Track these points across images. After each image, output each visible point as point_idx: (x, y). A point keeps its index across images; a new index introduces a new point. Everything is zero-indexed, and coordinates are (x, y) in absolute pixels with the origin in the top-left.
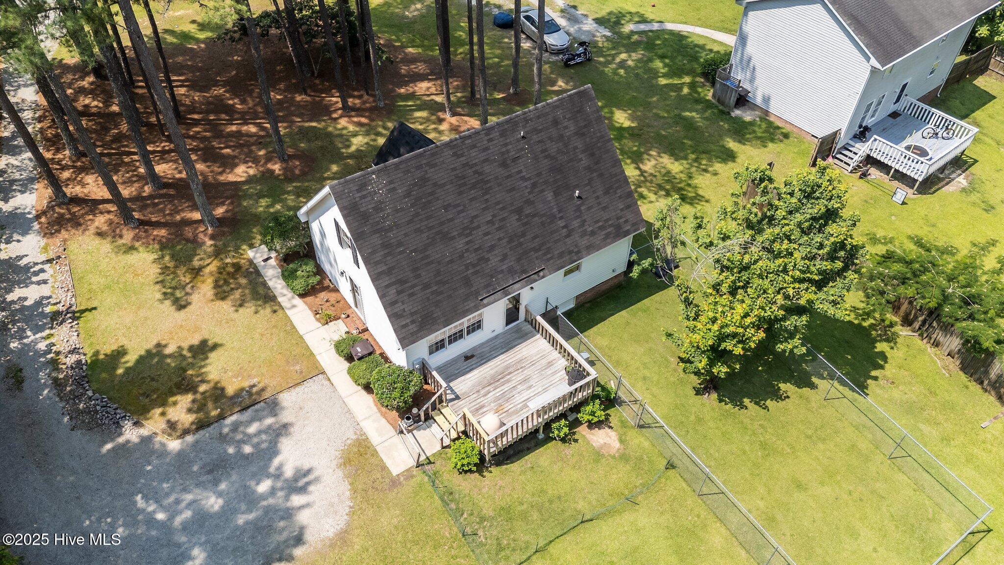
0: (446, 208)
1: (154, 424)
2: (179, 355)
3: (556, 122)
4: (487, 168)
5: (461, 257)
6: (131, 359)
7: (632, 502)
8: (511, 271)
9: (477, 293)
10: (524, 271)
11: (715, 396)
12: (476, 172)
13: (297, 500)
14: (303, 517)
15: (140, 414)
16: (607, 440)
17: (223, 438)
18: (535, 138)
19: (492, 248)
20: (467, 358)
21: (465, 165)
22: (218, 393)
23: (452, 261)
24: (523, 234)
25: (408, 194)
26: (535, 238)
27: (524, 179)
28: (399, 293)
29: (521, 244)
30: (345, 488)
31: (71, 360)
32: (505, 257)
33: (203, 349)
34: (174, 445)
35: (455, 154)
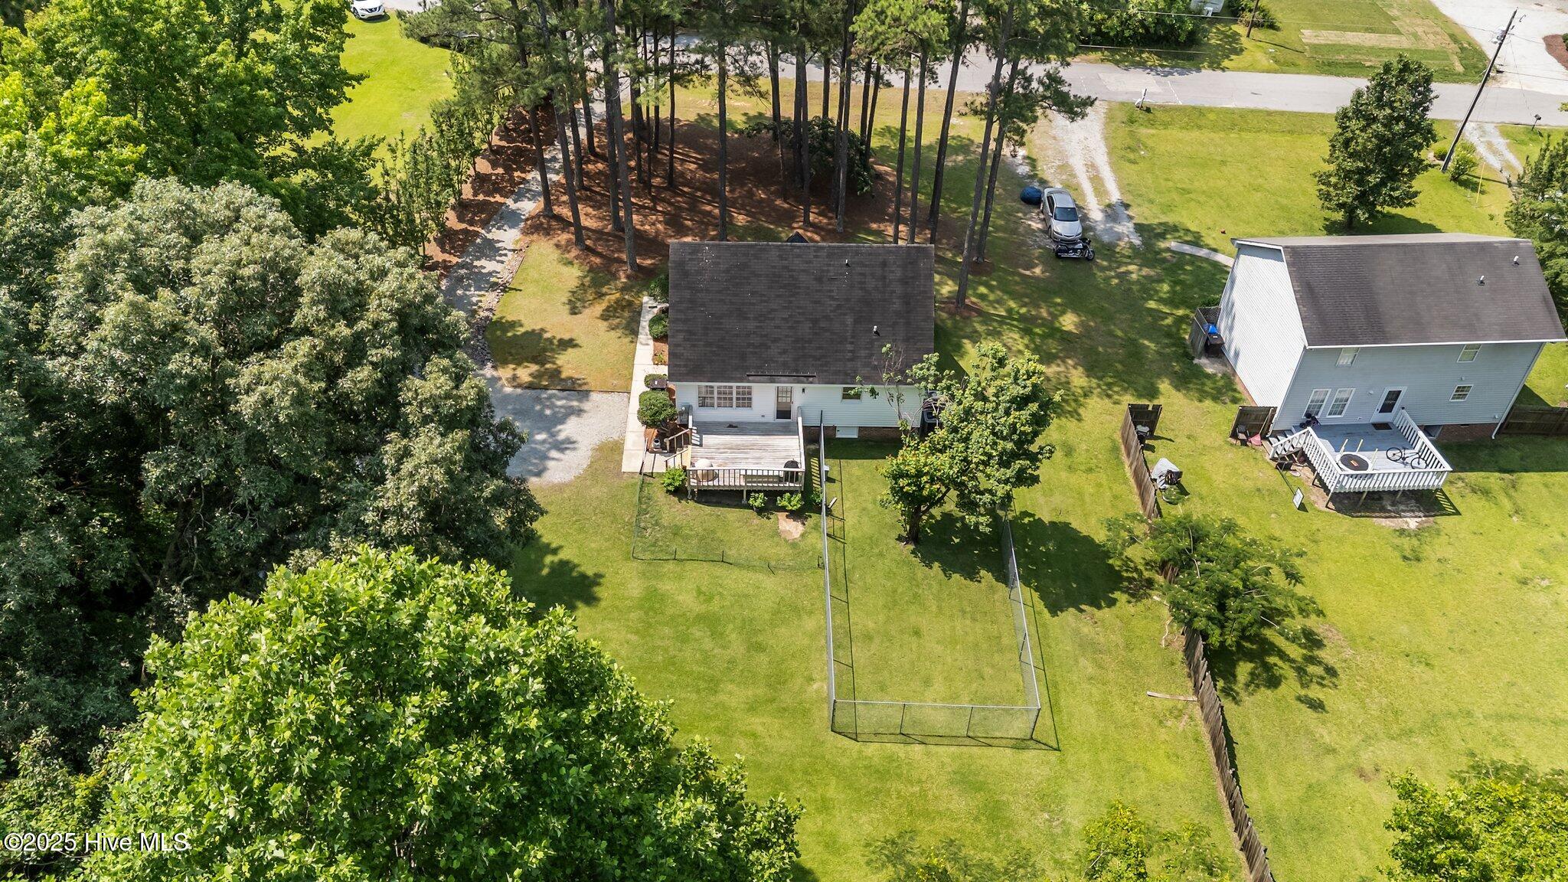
0: (753, 293)
1: (505, 373)
2: (550, 341)
3: (884, 264)
4: (803, 277)
5: (748, 335)
6: (521, 330)
7: (771, 570)
8: (785, 365)
9: (748, 368)
10: (797, 371)
11: (911, 547)
12: (792, 276)
13: (554, 454)
14: (551, 464)
15: (500, 361)
16: (793, 530)
17: (538, 400)
18: (859, 269)
19: (775, 340)
20: (731, 426)
21: (786, 267)
22: (557, 372)
23: (737, 335)
24: (810, 341)
25: (727, 271)
26: (820, 348)
27: (832, 298)
28: (685, 340)
29: (804, 348)
30: (585, 463)
31: (483, 314)
32: (785, 352)
33: (568, 344)
34: (508, 390)
35: (780, 256)
